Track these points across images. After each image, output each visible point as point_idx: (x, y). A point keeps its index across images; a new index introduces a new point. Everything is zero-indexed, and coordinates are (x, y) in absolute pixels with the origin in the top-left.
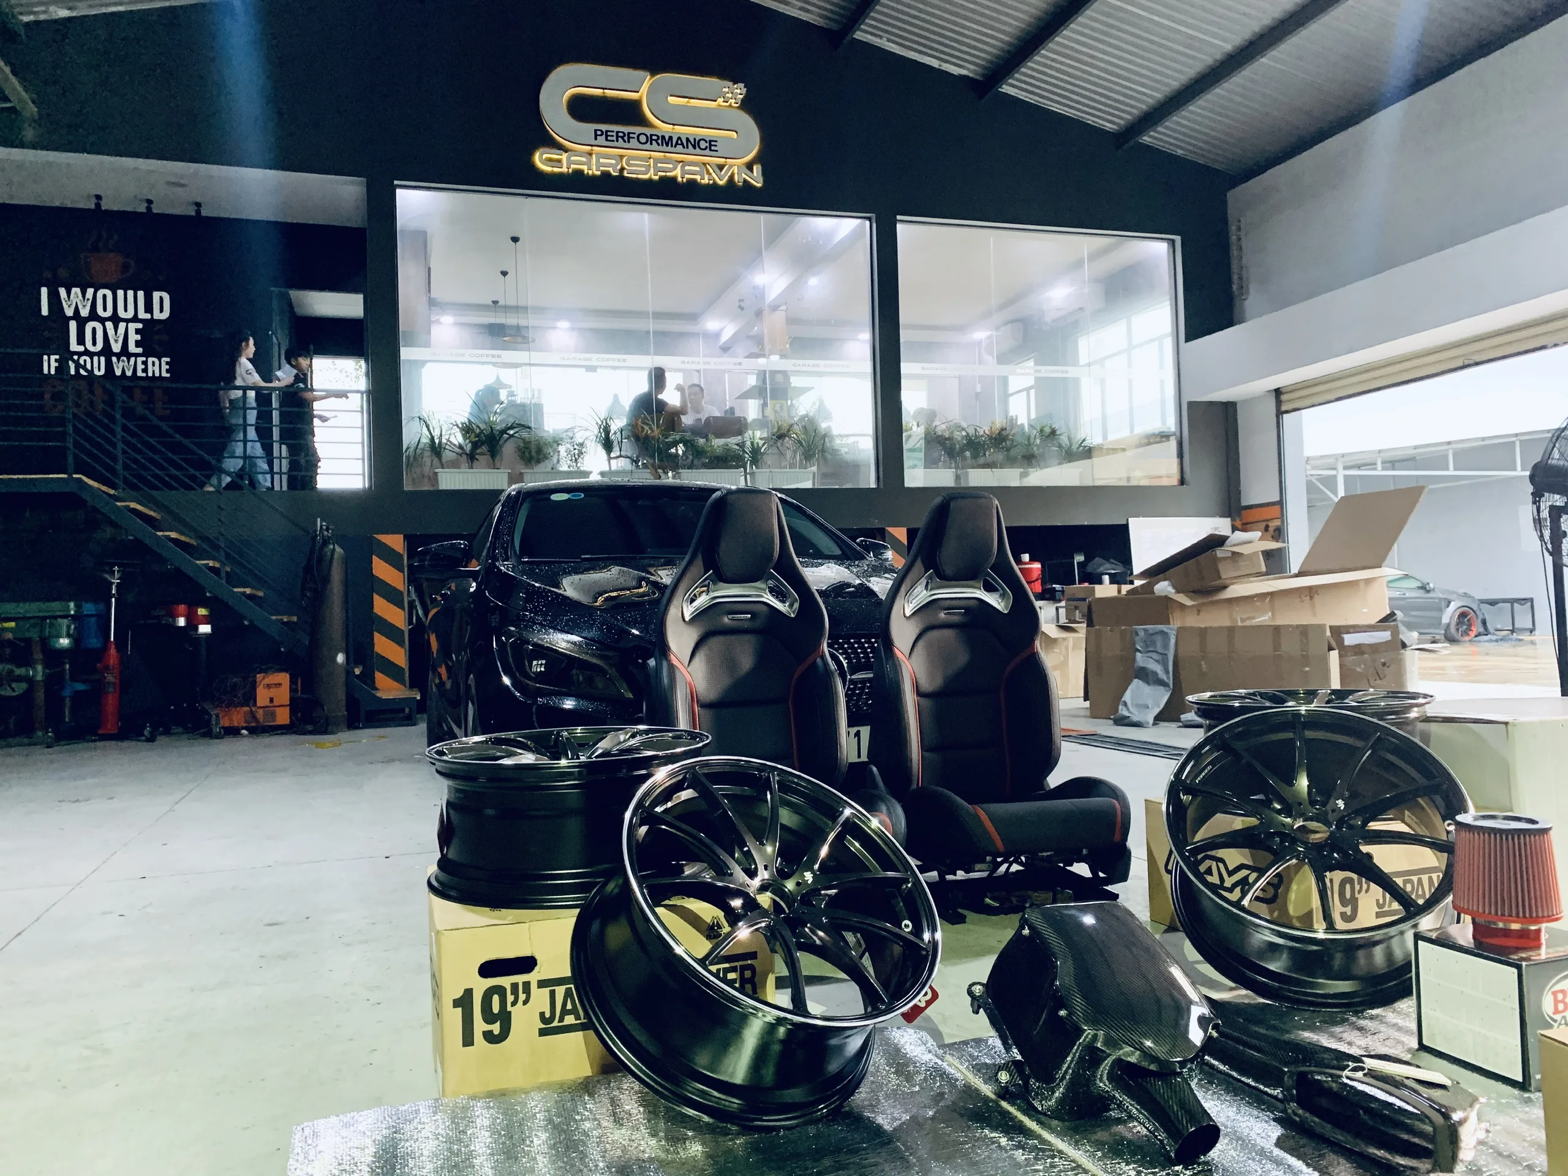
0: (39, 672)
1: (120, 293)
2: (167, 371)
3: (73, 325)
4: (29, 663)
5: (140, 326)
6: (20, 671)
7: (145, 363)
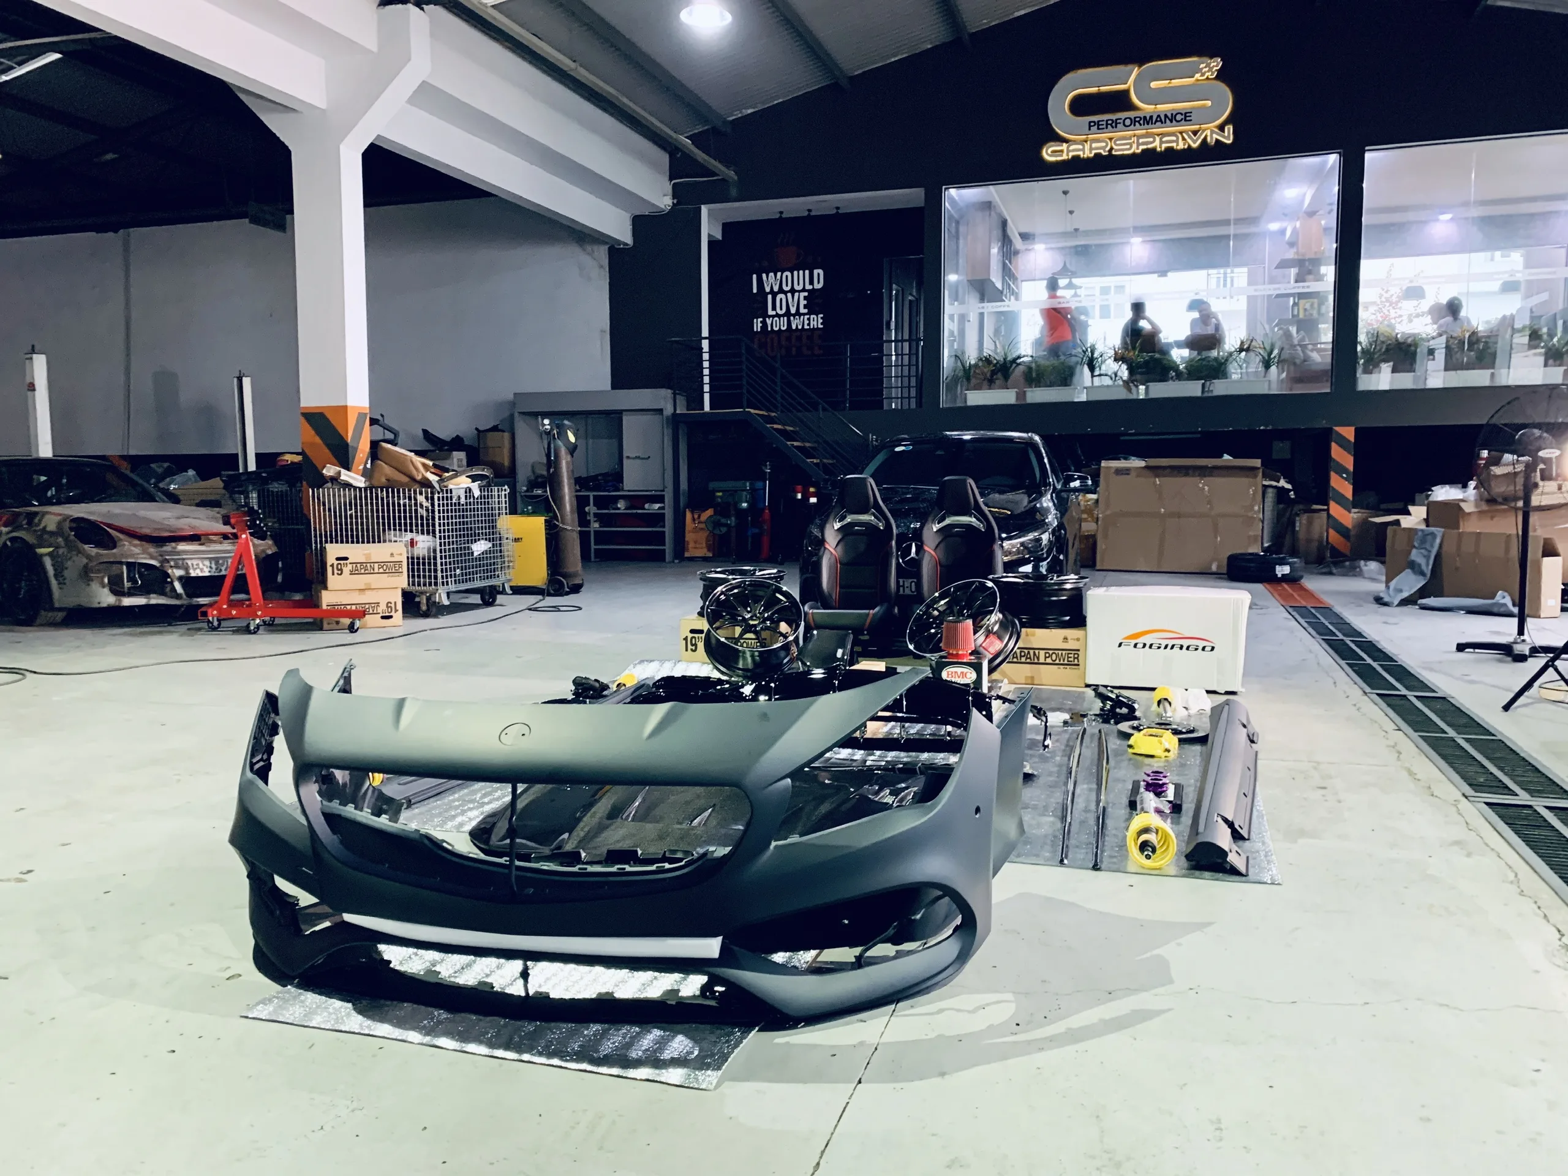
0: (732, 521)
1: (796, 273)
2: (822, 324)
3: (770, 297)
4: (728, 517)
5: (806, 294)
6: (723, 521)
7: (809, 319)
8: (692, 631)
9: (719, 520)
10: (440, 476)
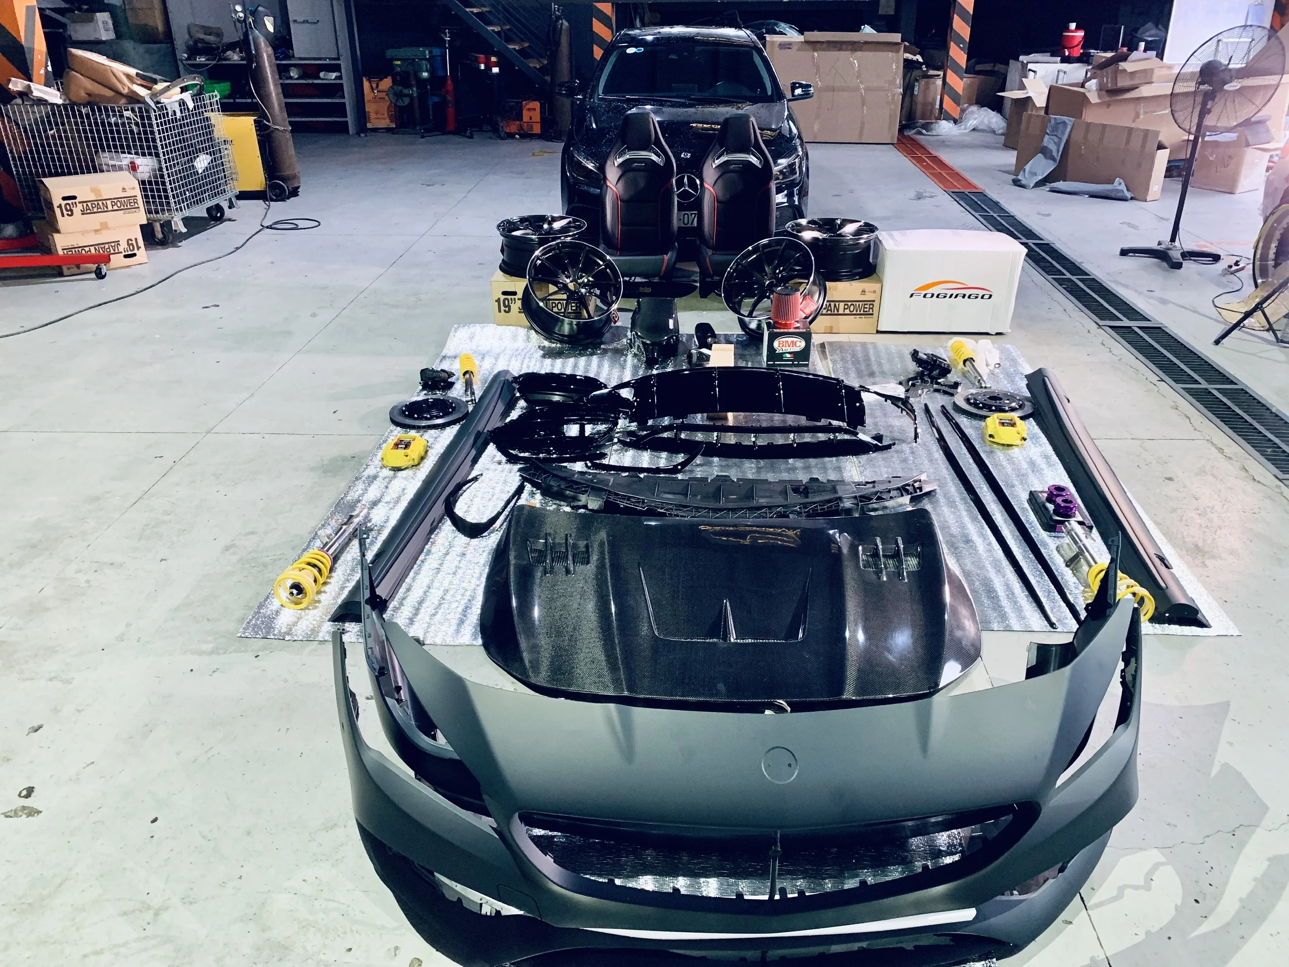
0: (414, 92)
4: (409, 86)
8: (504, 293)
9: (401, 91)
10: (149, 89)
